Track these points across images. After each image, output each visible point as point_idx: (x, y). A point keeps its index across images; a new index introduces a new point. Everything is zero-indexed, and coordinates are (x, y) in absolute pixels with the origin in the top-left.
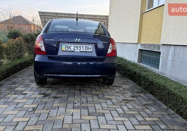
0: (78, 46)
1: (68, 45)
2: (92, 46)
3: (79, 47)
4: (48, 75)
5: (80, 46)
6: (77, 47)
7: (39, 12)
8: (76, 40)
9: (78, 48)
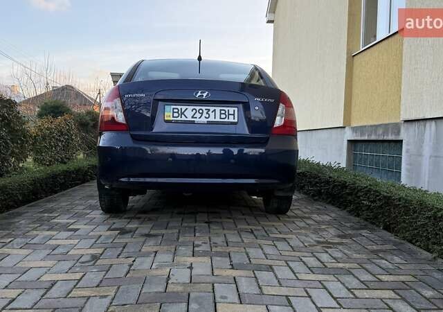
0: (204, 108)
1: (179, 107)
2: (236, 109)
3: (205, 112)
4: (132, 180)
5: (209, 110)
6: (201, 111)
7: (113, 75)
8: (199, 94)
9: (202, 113)
